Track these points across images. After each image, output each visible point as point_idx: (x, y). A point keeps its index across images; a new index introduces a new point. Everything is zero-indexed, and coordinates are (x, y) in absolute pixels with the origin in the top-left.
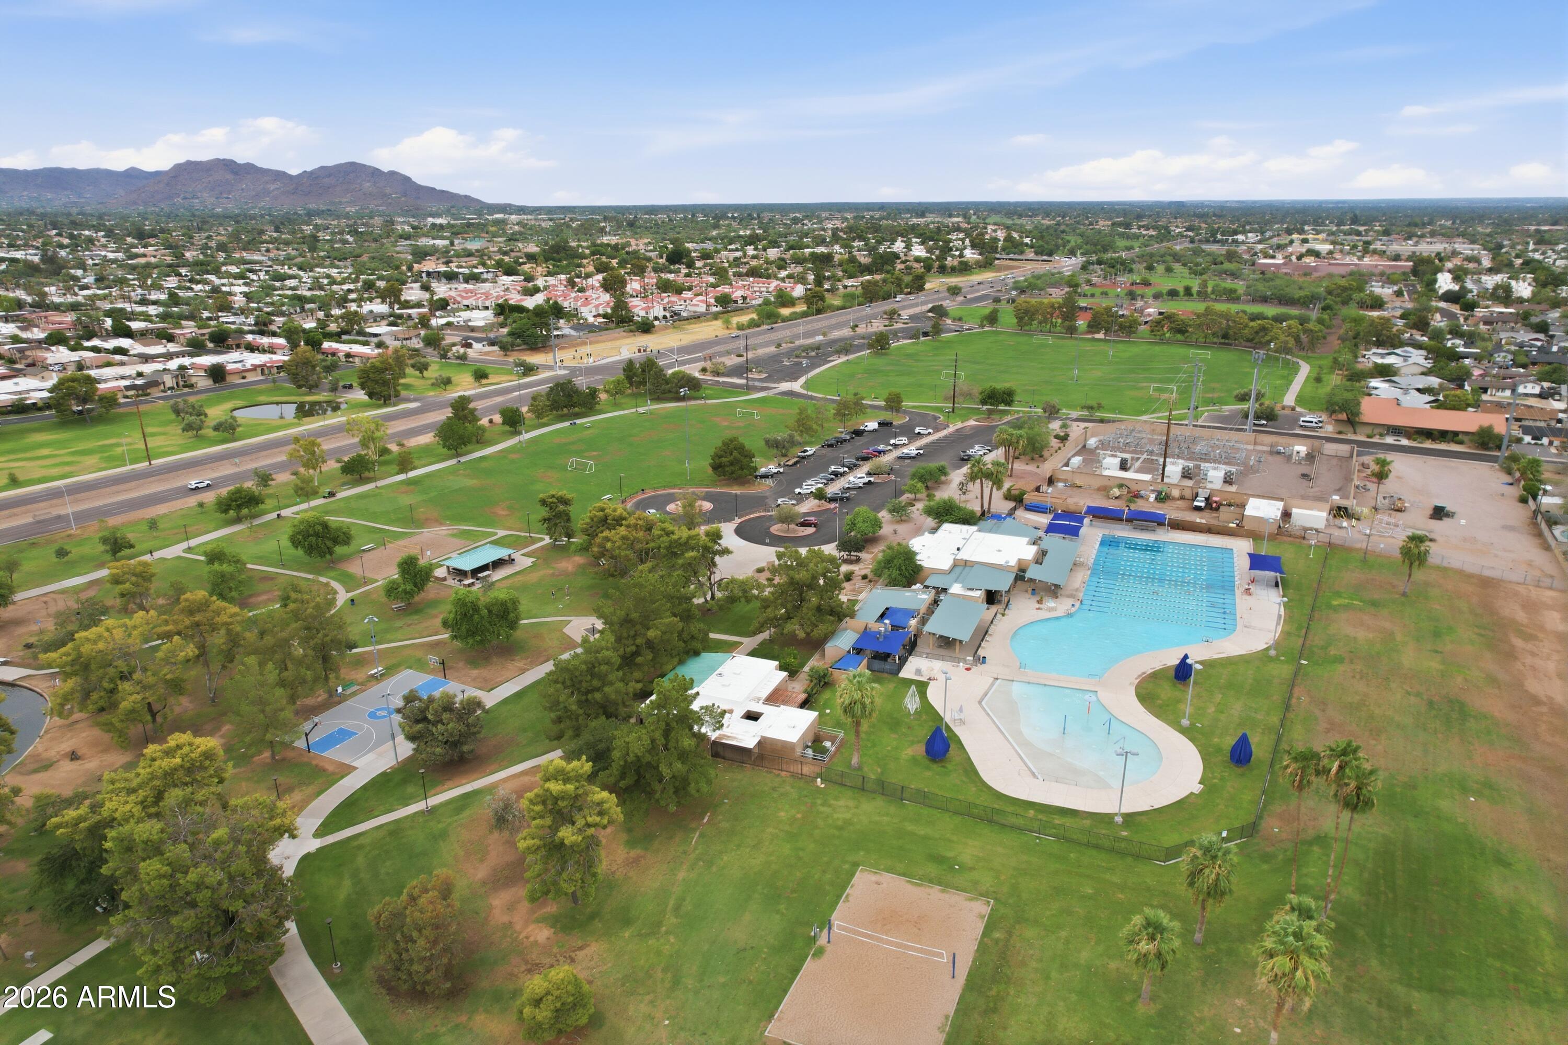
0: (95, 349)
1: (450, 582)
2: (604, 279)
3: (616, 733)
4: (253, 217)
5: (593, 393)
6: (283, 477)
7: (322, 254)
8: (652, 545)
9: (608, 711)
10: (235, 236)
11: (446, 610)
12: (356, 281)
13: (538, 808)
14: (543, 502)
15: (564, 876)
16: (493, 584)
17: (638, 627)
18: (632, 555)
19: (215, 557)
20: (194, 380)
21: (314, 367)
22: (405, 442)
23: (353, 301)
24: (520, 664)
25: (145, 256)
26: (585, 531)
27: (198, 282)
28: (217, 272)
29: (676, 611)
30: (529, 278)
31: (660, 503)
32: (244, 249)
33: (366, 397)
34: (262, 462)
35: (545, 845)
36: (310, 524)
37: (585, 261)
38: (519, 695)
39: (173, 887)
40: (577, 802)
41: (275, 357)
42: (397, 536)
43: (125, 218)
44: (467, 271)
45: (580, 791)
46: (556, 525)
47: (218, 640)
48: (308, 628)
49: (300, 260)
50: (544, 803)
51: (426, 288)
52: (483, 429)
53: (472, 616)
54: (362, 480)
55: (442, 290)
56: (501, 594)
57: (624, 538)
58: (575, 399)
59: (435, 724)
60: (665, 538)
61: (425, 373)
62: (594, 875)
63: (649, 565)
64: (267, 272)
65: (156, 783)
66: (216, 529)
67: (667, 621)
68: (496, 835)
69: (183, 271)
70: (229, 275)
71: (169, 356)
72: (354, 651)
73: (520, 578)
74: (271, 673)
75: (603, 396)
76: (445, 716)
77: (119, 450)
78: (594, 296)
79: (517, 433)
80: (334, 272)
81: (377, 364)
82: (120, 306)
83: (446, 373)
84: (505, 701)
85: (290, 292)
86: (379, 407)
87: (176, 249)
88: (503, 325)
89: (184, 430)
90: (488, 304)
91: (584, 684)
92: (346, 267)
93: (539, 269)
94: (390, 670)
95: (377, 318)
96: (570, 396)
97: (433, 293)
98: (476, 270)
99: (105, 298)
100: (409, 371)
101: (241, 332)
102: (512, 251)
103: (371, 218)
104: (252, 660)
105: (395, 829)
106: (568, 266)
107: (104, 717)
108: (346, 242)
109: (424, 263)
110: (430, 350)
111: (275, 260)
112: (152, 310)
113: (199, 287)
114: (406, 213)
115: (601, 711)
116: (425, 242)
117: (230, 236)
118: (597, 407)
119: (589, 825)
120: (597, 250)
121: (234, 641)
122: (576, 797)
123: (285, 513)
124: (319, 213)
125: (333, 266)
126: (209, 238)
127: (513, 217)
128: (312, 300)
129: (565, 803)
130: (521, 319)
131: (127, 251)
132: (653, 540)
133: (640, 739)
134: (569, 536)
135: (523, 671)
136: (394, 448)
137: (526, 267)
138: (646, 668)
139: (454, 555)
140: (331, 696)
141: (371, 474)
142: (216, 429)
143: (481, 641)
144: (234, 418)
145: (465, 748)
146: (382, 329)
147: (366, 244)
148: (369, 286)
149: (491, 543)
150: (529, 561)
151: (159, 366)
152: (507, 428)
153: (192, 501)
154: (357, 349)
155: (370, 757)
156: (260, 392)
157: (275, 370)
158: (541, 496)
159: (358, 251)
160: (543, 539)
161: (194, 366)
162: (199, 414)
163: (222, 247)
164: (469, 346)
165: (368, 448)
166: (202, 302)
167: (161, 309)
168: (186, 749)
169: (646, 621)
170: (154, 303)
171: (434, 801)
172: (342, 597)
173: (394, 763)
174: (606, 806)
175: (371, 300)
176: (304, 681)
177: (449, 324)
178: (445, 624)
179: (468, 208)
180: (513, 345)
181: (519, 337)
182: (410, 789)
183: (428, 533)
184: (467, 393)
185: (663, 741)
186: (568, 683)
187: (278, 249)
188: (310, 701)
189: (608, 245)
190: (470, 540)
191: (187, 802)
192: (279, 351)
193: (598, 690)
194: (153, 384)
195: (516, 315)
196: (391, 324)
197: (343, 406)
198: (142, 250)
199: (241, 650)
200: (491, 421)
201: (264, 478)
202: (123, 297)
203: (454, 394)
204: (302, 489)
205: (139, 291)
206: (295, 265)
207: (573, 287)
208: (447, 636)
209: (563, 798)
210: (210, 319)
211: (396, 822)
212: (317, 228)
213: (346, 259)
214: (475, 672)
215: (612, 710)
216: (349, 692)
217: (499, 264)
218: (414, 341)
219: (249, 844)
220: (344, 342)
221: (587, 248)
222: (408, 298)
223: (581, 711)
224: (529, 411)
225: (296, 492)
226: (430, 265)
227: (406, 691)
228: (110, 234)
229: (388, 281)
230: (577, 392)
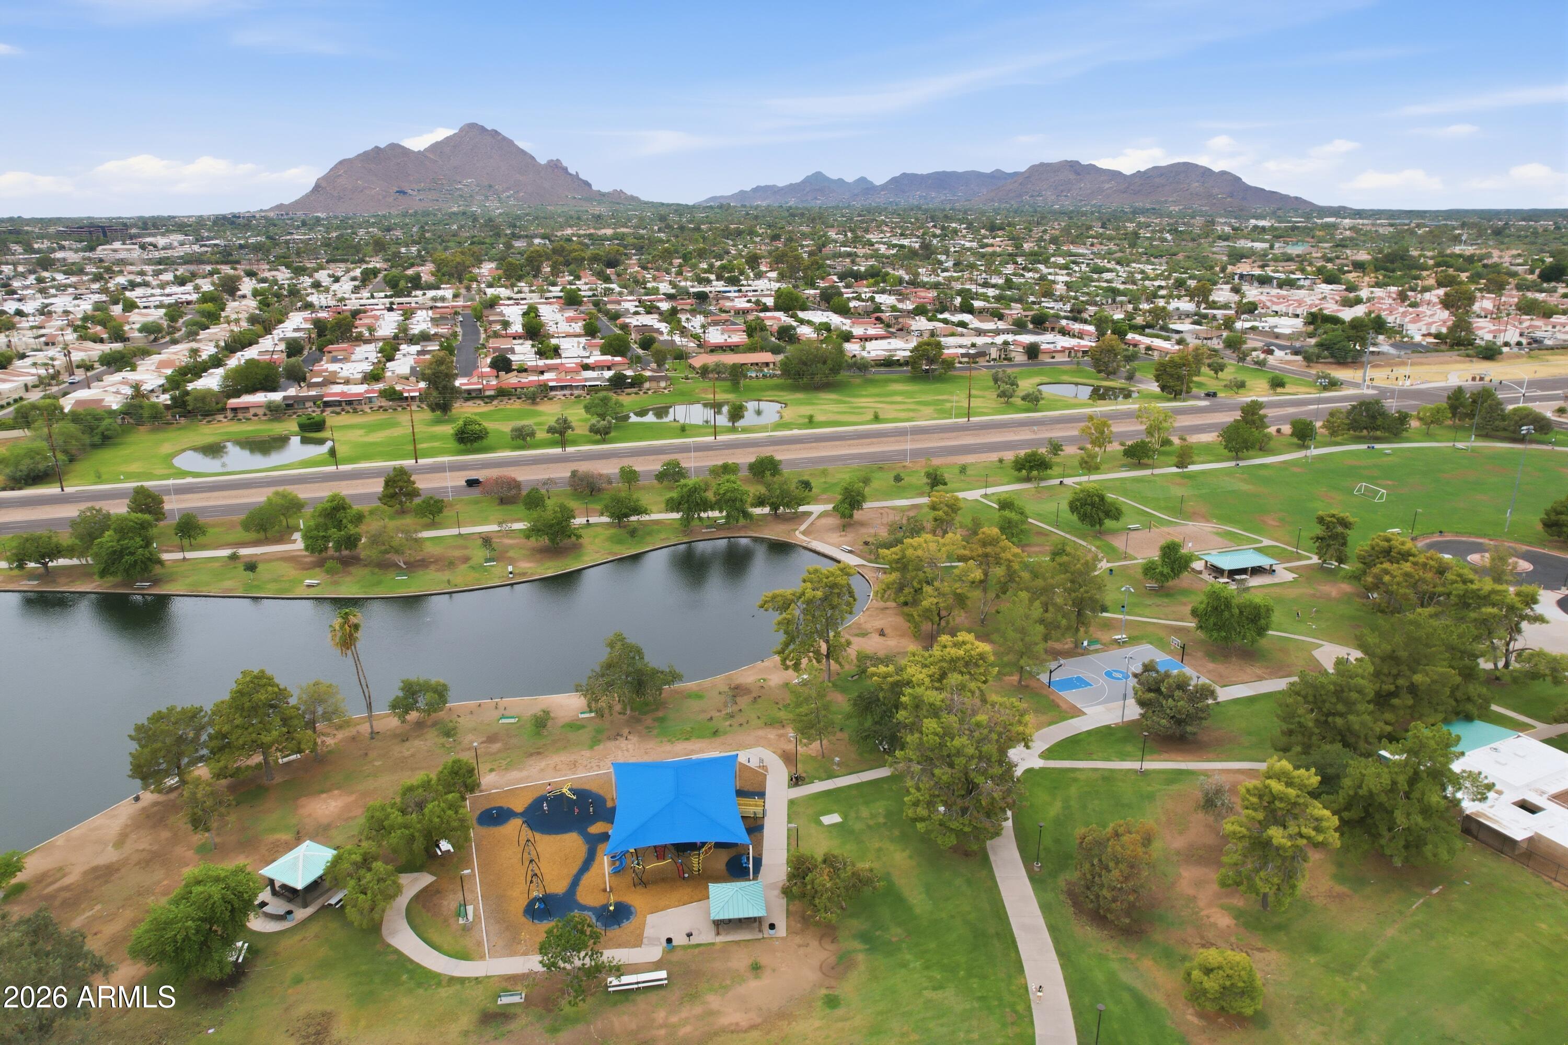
0: (945, 321)
1: (1206, 576)
2: (1446, 294)
3: (1351, 762)
4: (1084, 214)
5: (1403, 418)
6: (1070, 450)
7: (1140, 250)
8: (1440, 589)
9: (1347, 739)
10: (1066, 231)
11: (1198, 600)
12: (1167, 278)
13: (1254, 800)
14: (1321, 520)
15: (1262, 874)
16: (1248, 589)
17: (1404, 668)
18: (1413, 597)
19: (1005, 505)
20: (1013, 355)
21: (1116, 355)
22: (1188, 438)
23: (1163, 297)
24: (1258, 672)
25: (992, 245)
26: (1361, 559)
27: (1030, 270)
28: (1046, 262)
29: (1454, 663)
30: (1351, 288)
31: (1462, 550)
32: (1072, 243)
33: (1158, 390)
34: (1057, 433)
35: (1250, 837)
36: (1089, 495)
37: (1425, 273)
38: (1251, 700)
39: (942, 745)
40: (1294, 810)
41: (1083, 343)
42: (1162, 522)
43: (983, 213)
44: (1283, 276)
45: (1301, 800)
46: (1329, 546)
47: (999, 572)
48: (1073, 582)
49: (1119, 255)
50: (1260, 797)
51: (1236, 290)
52: (1269, 437)
53: (1223, 611)
54: (1140, 465)
55: (1252, 293)
56: (1257, 598)
57: (1407, 575)
58: (1379, 421)
59: (1166, 697)
60: (1460, 586)
61: (1220, 373)
62: (1293, 887)
63: (1430, 610)
64: (1088, 265)
65: (945, 665)
66: (1008, 483)
67: (1440, 670)
68: (1200, 815)
69: (1020, 260)
70: (1056, 265)
71: (998, 332)
72: (1105, 614)
73: (1278, 590)
74: (1037, 611)
75: (1414, 424)
76: (1178, 693)
77: (948, 405)
78: (1429, 313)
79: (1305, 447)
80: (1148, 268)
81: (1177, 359)
82: (968, 287)
83: (1240, 377)
84: (1236, 701)
85: (1105, 285)
86: (1169, 400)
87: (1017, 241)
88: (1311, 335)
89: (999, 396)
90: (1299, 311)
91: (1327, 705)
92: (1161, 264)
93: (1366, 279)
94: (1133, 640)
95: (1182, 316)
96: (1374, 417)
97: (1243, 296)
98: (1293, 276)
99: (957, 279)
100: (1205, 370)
101: (1057, 317)
102: (1338, 257)
103: (1193, 217)
104: (1024, 595)
105: (1109, 777)
106: (1402, 277)
107: (906, 609)
108: (1164, 240)
109: (1239, 265)
110: (1228, 352)
111: (1097, 254)
112: (991, 292)
113: (1030, 274)
114: (1228, 214)
115: (1339, 738)
116: (1244, 244)
117: (1062, 230)
118: (1405, 434)
119: (1301, 835)
120: (1443, 261)
121: (1011, 576)
122: (1295, 804)
123: (1067, 481)
124: (1144, 212)
125: (1148, 262)
126: (1045, 231)
127: (1347, 221)
128: (1123, 293)
129: (1282, 805)
130: (1334, 330)
131: (980, 241)
132: (1444, 585)
133: (1379, 775)
134: (1341, 561)
135: (1260, 678)
136: (1176, 440)
137: (1351, 277)
138: (1401, 712)
139: (1214, 552)
140: (1076, 647)
141: (1150, 462)
142: (1024, 399)
143: (1226, 638)
144: (1040, 391)
145: (1189, 729)
146: (1185, 326)
147: (1183, 243)
148: (1180, 284)
149: (1254, 549)
150: (1290, 576)
151: (988, 340)
152: (1295, 440)
153: (994, 457)
154: (1158, 343)
155: (1100, 709)
156: (1065, 372)
157: (1081, 354)
158: (1320, 513)
159: (1175, 250)
160: (1310, 558)
161: (1015, 343)
162: (1012, 384)
163: (1054, 240)
164: (1270, 352)
165: (1152, 436)
166: (1030, 288)
167: (997, 292)
168: (968, 647)
169: (1415, 664)
170: (994, 286)
171: (1149, 765)
172: (1104, 565)
173: (1120, 720)
174: (1325, 824)
175: (1179, 297)
176: (1058, 627)
177: (1253, 329)
178: (1194, 613)
179: (1296, 210)
180: (1318, 357)
181: (1327, 349)
182: (1129, 748)
183: (1193, 527)
184: (1260, 399)
185: (1406, 788)
186: (1311, 698)
187: (1101, 244)
188: (1058, 646)
189: (1460, 256)
190: (1234, 542)
191: (962, 688)
192: (1086, 337)
193: (1341, 715)
194: (982, 354)
195: (1329, 326)
196: (1194, 323)
197: (1135, 395)
198: (990, 241)
199: (1014, 585)
200: (1279, 431)
201: (1056, 448)
202: (971, 280)
203: (1246, 398)
204: (1086, 462)
205: (984, 275)
206: (1114, 259)
207: (1403, 301)
208: (1193, 625)
209: (1281, 799)
210: (1034, 303)
211: (1111, 770)
212: (1140, 225)
213: (1162, 256)
214: (1211, 666)
215: (1352, 740)
216: (1092, 648)
217: (1320, 271)
218: (1215, 341)
219: (1000, 734)
220: (1147, 336)
221: (1431, 258)
222: (1216, 299)
223: (1317, 731)
224: (1324, 426)
225: (1081, 464)
226: (1244, 268)
227: (1146, 661)
228: (970, 227)
229: (1199, 281)
230: (1383, 414)
